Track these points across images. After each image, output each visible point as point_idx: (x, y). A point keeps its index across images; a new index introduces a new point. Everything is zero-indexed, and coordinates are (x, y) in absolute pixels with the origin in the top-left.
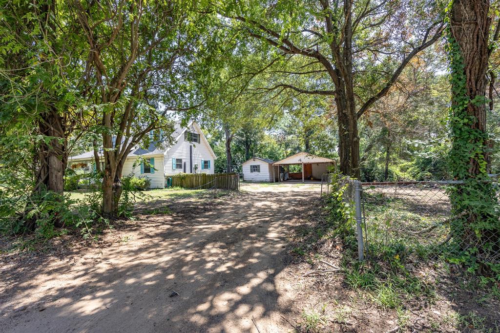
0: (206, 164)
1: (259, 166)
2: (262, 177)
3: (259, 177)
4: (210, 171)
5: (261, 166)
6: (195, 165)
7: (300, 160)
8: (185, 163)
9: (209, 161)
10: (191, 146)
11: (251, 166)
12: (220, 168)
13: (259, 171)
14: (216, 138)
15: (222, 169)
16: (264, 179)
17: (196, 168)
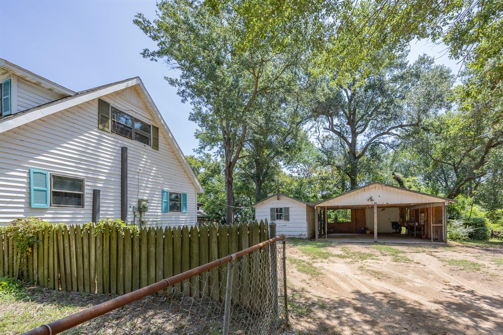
0: (175, 203)
1: (287, 209)
2: (293, 229)
3: (289, 229)
4: (187, 219)
5: (290, 209)
6: (140, 201)
7: (371, 199)
8: (96, 194)
9: (185, 195)
10: (124, 150)
11: (272, 210)
12: (217, 214)
13: (287, 218)
14: (211, 172)
15: (219, 214)
16: (296, 234)
17: (141, 209)
